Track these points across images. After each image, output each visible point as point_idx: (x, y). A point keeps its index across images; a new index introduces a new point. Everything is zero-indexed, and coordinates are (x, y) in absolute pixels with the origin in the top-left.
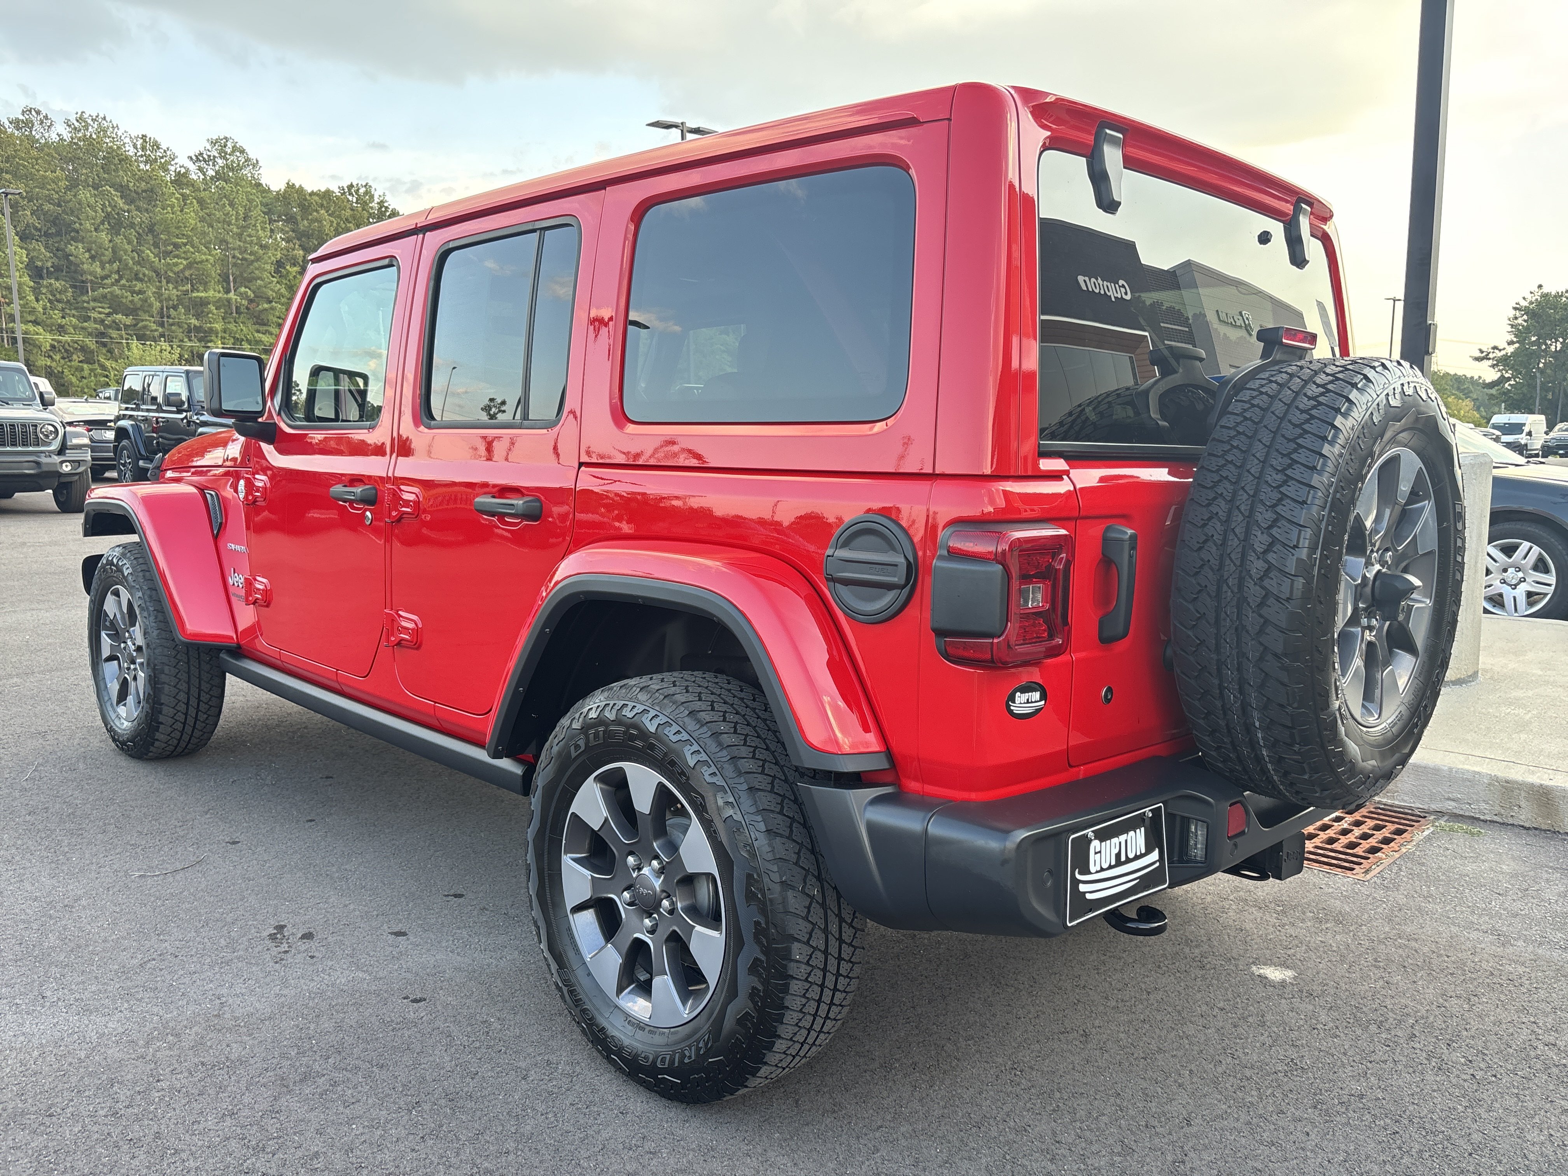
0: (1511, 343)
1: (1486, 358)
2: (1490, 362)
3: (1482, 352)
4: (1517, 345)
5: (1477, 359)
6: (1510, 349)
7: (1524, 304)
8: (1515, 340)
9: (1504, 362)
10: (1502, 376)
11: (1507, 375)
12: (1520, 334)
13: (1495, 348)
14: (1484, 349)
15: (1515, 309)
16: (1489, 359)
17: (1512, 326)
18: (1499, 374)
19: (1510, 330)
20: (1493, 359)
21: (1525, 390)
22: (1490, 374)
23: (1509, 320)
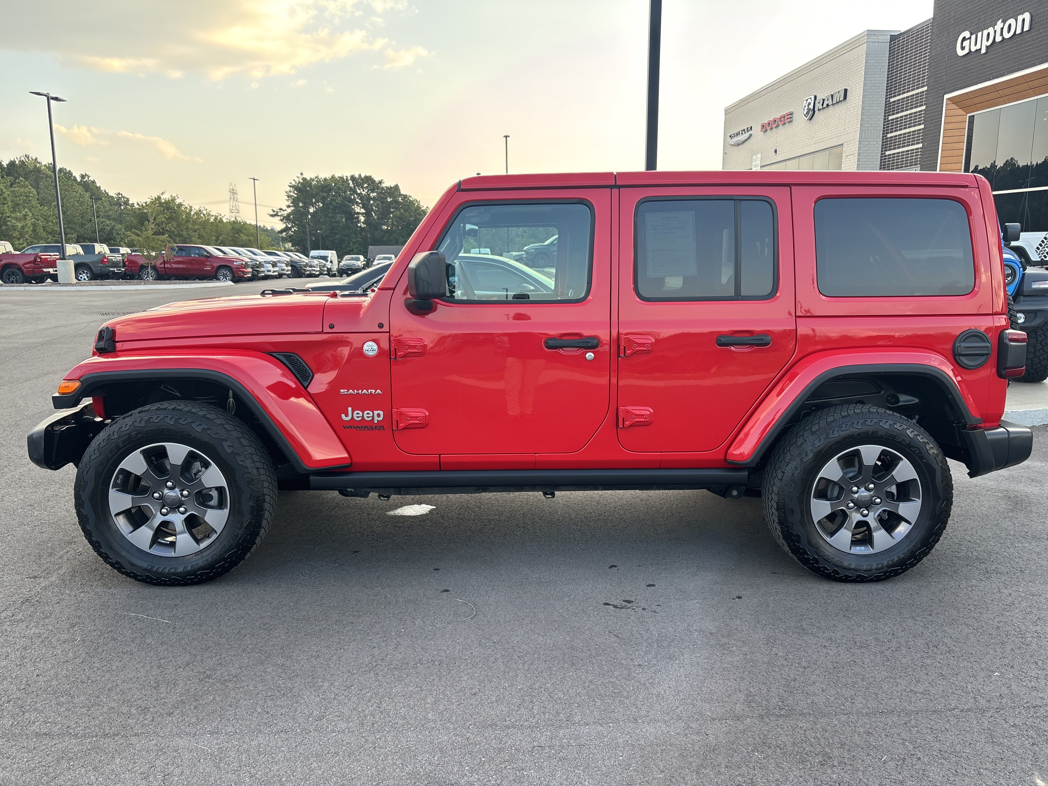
0: (289, 206)
1: (276, 215)
2: (279, 218)
3: (274, 211)
4: (292, 208)
5: (272, 216)
6: (289, 210)
7: (294, 183)
8: (291, 205)
9: (286, 218)
10: (287, 226)
11: (289, 226)
12: (295, 202)
13: (281, 209)
14: (275, 210)
15: (290, 186)
16: (278, 216)
17: (288, 196)
18: (285, 226)
19: (287, 199)
20: (280, 216)
21: (301, 235)
22: (278, 225)
23: (286, 192)
